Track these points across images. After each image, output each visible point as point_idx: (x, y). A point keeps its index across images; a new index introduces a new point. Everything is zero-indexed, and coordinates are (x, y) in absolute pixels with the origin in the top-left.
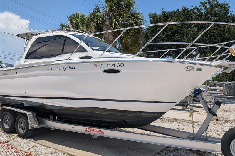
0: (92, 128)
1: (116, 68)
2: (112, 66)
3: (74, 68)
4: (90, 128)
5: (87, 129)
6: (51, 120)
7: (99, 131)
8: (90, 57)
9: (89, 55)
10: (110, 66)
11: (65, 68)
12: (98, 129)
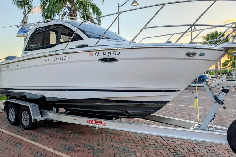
0: (94, 120)
1: (112, 56)
2: (108, 54)
3: (70, 58)
4: (92, 120)
5: (88, 120)
6: (54, 113)
7: (100, 123)
8: (87, 46)
9: (85, 44)
10: (106, 55)
11: (61, 58)
12: (99, 121)
